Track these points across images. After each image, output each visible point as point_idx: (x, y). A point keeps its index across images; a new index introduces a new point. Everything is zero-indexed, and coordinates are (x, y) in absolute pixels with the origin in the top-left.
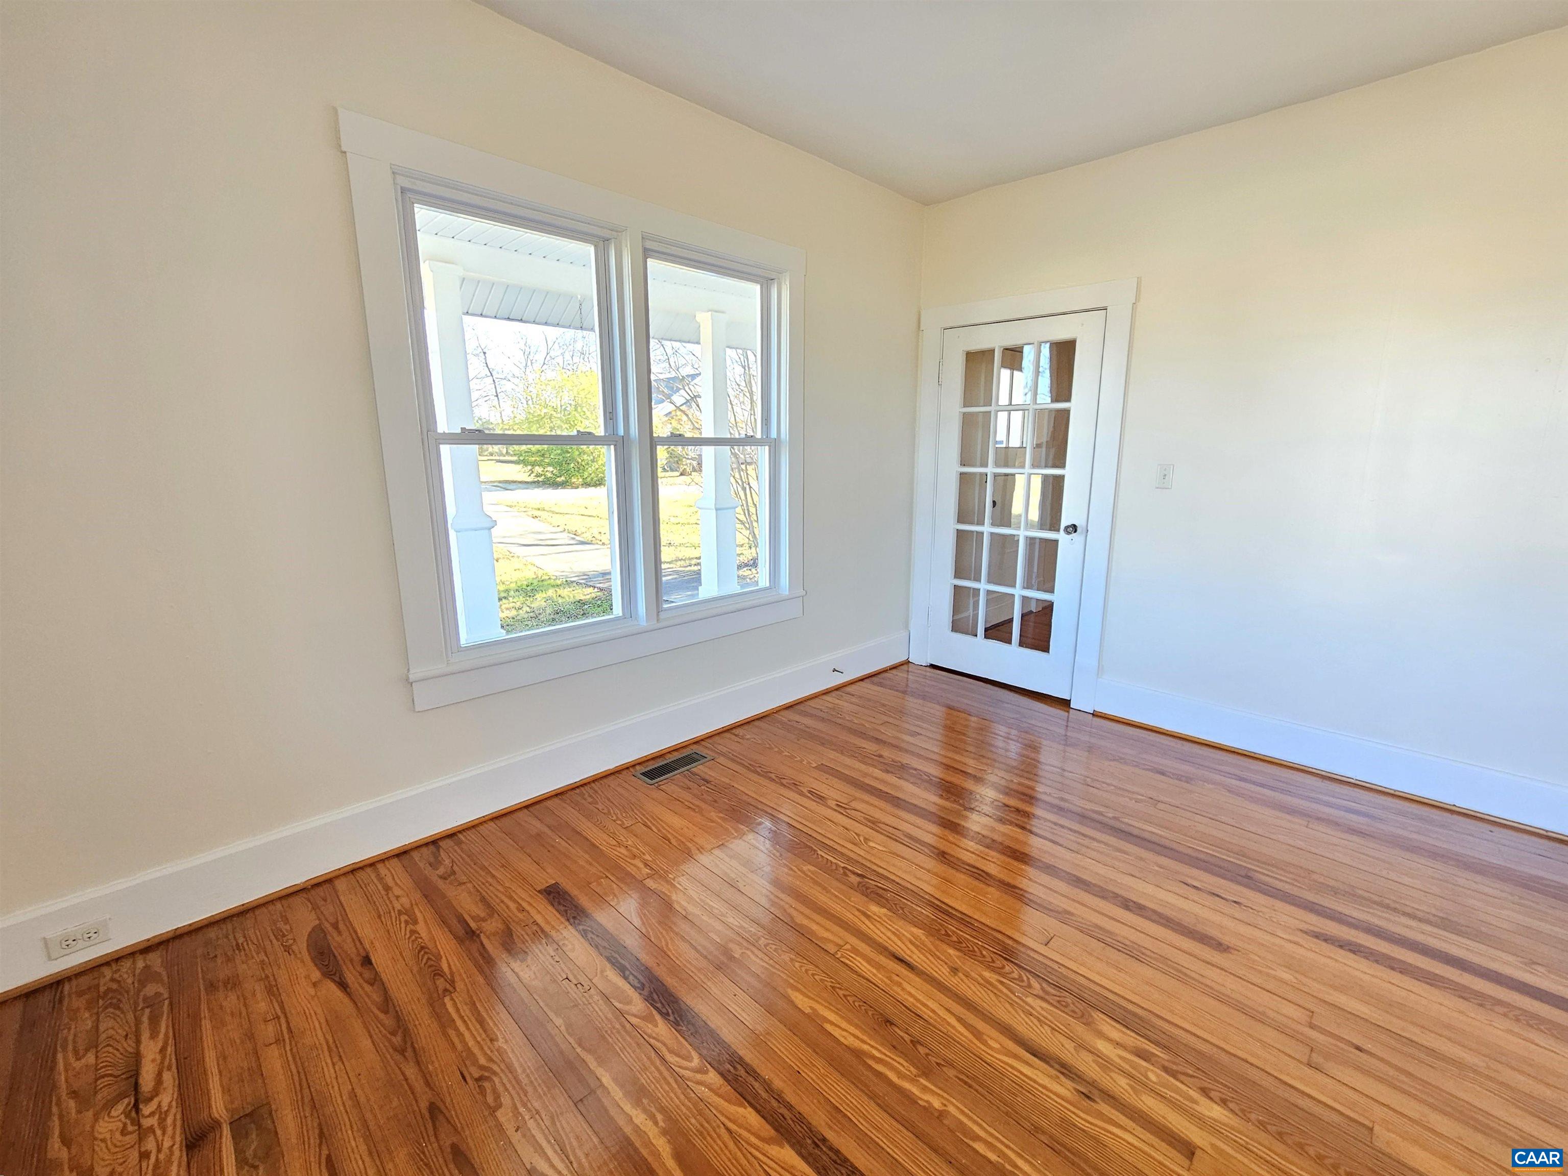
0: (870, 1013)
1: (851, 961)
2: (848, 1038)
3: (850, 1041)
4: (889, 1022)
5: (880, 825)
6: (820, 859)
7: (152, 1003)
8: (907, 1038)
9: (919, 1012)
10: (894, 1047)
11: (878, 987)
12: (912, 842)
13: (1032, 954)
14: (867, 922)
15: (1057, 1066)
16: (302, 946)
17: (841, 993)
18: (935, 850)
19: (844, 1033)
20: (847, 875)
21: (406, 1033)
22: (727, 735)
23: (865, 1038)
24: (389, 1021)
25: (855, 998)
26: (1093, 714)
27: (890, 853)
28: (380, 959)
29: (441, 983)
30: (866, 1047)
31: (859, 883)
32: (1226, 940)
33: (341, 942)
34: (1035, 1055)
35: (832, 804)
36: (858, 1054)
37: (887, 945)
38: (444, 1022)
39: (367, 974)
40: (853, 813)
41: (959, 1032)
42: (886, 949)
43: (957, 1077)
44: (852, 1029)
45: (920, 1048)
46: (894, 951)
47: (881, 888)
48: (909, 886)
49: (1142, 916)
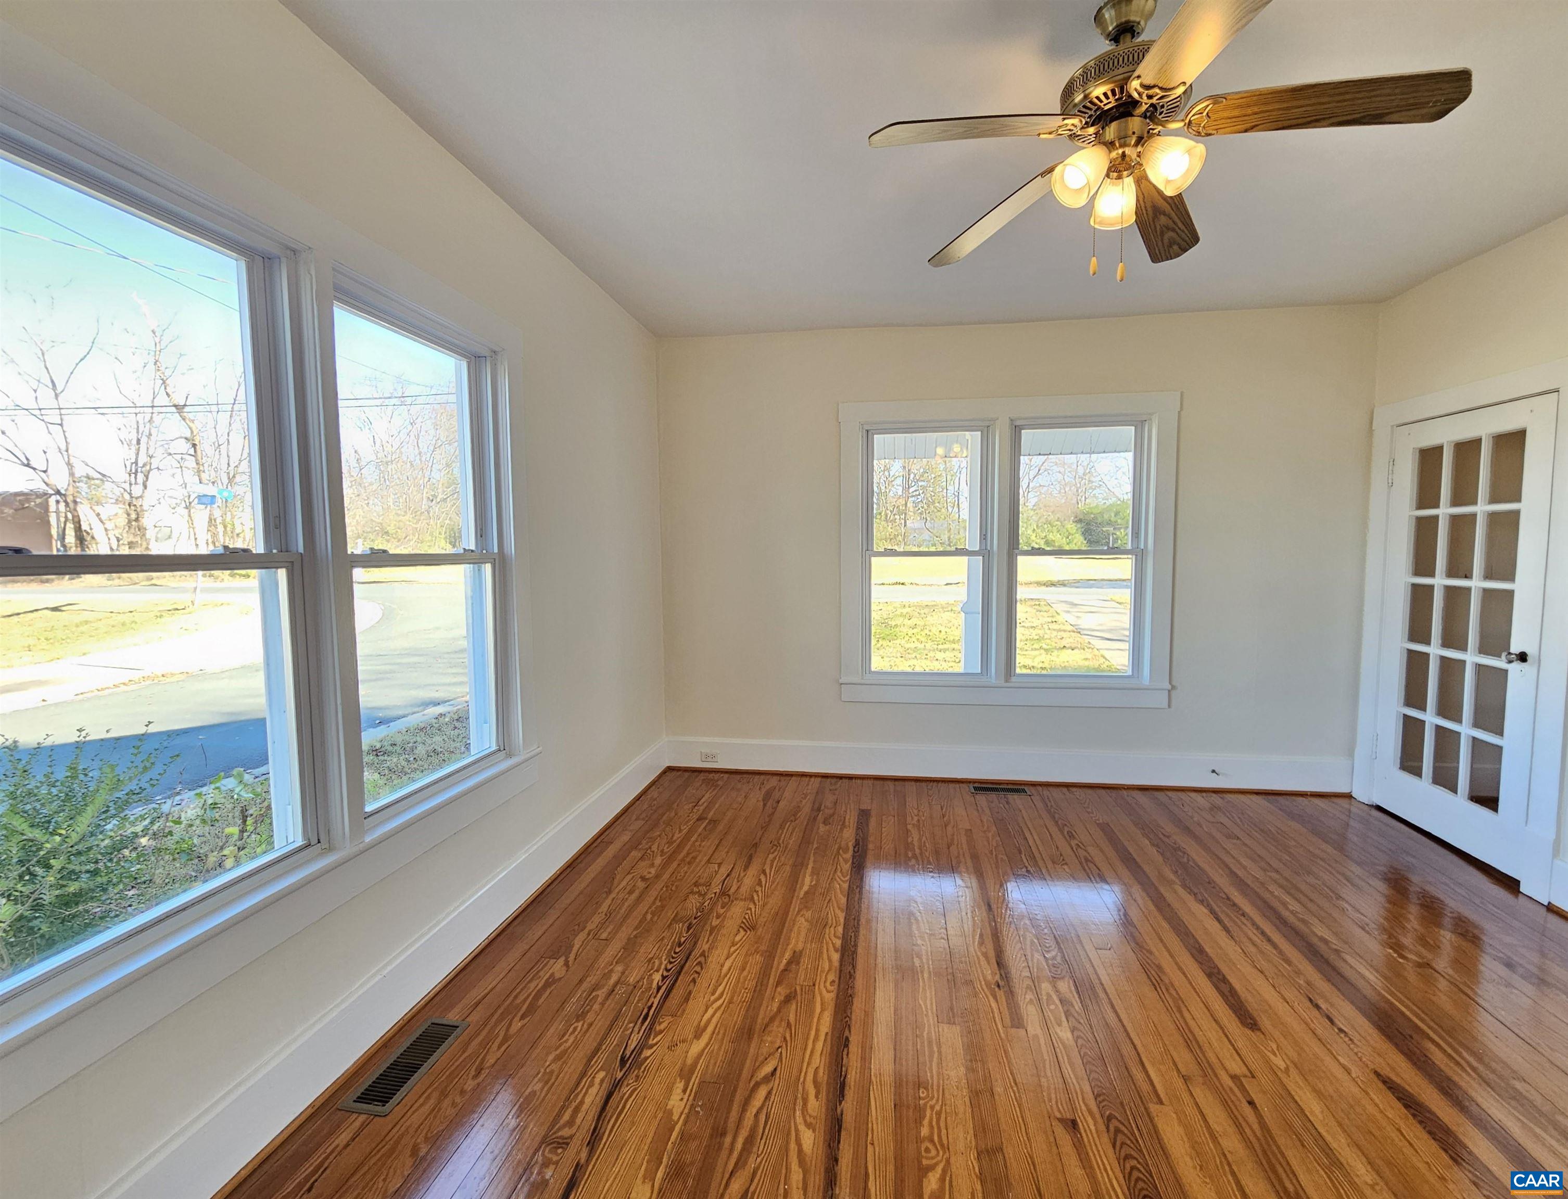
7: (717, 786)
16: (764, 790)
21: (767, 826)
22: (1065, 790)
24: (767, 820)
26: (1547, 907)
28: (782, 804)
29: (792, 818)
33: (776, 795)
38: (782, 827)
39: (775, 805)
49: (1217, 988)
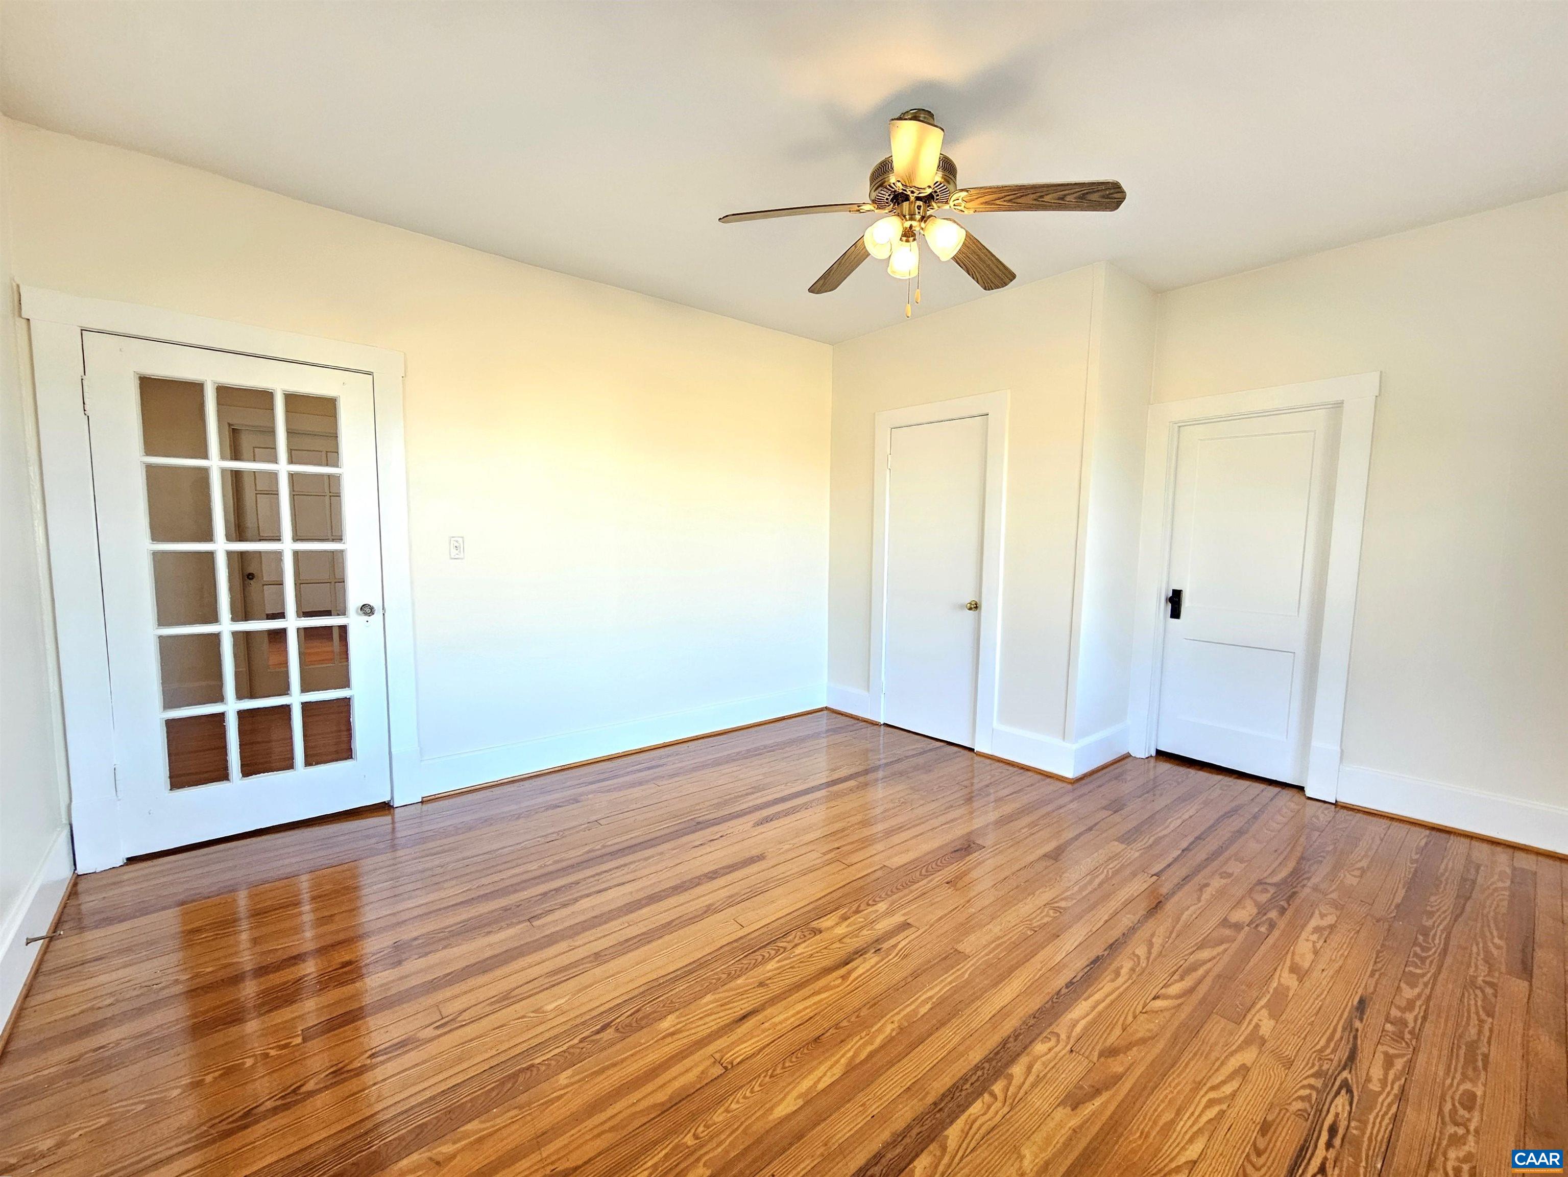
0: (806, 1051)
1: (740, 1056)
2: (835, 1072)
3: (838, 1071)
4: (817, 1039)
5: (513, 994)
6: (553, 1063)
8: (832, 1031)
9: (807, 1017)
10: (842, 1041)
11: (775, 1040)
12: (565, 973)
13: (753, 936)
14: (680, 1036)
15: (856, 956)
17: (778, 1071)
18: (591, 959)
19: (829, 1074)
20: (598, 1041)
23: (834, 1059)
25: (787, 1060)
26: (422, 802)
27: (575, 995)
30: (843, 1061)
31: (617, 1030)
32: (754, 852)
34: (847, 964)
35: (429, 1032)
36: (850, 1069)
37: (722, 1024)
40: (465, 1016)
41: (828, 997)
42: (727, 1025)
43: (870, 1008)
44: (823, 1068)
45: (842, 1025)
46: (731, 1019)
47: (634, 1013)
48: (641, 990)
